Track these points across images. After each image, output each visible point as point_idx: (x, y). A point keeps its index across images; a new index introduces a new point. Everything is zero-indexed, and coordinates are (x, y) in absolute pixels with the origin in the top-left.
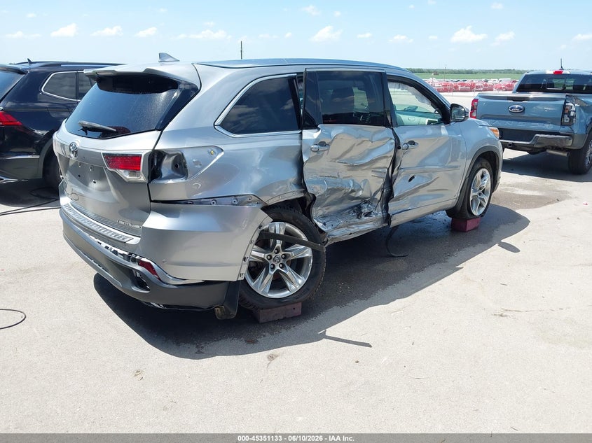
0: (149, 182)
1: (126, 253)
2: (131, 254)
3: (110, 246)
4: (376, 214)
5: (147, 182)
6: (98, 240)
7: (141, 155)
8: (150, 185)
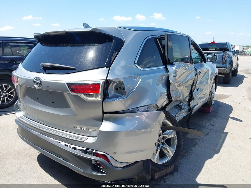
0: (103, 101)
1: (84, 149)
2: (88, 149)
3: (69, 145)
4: (186, 108)
5: (102, 100)
6: (56, 140)
7: (100, 84)
8: (104, 102)
